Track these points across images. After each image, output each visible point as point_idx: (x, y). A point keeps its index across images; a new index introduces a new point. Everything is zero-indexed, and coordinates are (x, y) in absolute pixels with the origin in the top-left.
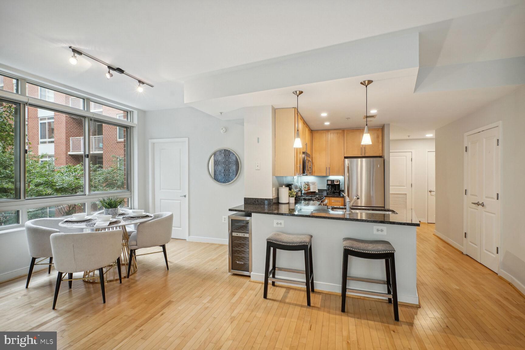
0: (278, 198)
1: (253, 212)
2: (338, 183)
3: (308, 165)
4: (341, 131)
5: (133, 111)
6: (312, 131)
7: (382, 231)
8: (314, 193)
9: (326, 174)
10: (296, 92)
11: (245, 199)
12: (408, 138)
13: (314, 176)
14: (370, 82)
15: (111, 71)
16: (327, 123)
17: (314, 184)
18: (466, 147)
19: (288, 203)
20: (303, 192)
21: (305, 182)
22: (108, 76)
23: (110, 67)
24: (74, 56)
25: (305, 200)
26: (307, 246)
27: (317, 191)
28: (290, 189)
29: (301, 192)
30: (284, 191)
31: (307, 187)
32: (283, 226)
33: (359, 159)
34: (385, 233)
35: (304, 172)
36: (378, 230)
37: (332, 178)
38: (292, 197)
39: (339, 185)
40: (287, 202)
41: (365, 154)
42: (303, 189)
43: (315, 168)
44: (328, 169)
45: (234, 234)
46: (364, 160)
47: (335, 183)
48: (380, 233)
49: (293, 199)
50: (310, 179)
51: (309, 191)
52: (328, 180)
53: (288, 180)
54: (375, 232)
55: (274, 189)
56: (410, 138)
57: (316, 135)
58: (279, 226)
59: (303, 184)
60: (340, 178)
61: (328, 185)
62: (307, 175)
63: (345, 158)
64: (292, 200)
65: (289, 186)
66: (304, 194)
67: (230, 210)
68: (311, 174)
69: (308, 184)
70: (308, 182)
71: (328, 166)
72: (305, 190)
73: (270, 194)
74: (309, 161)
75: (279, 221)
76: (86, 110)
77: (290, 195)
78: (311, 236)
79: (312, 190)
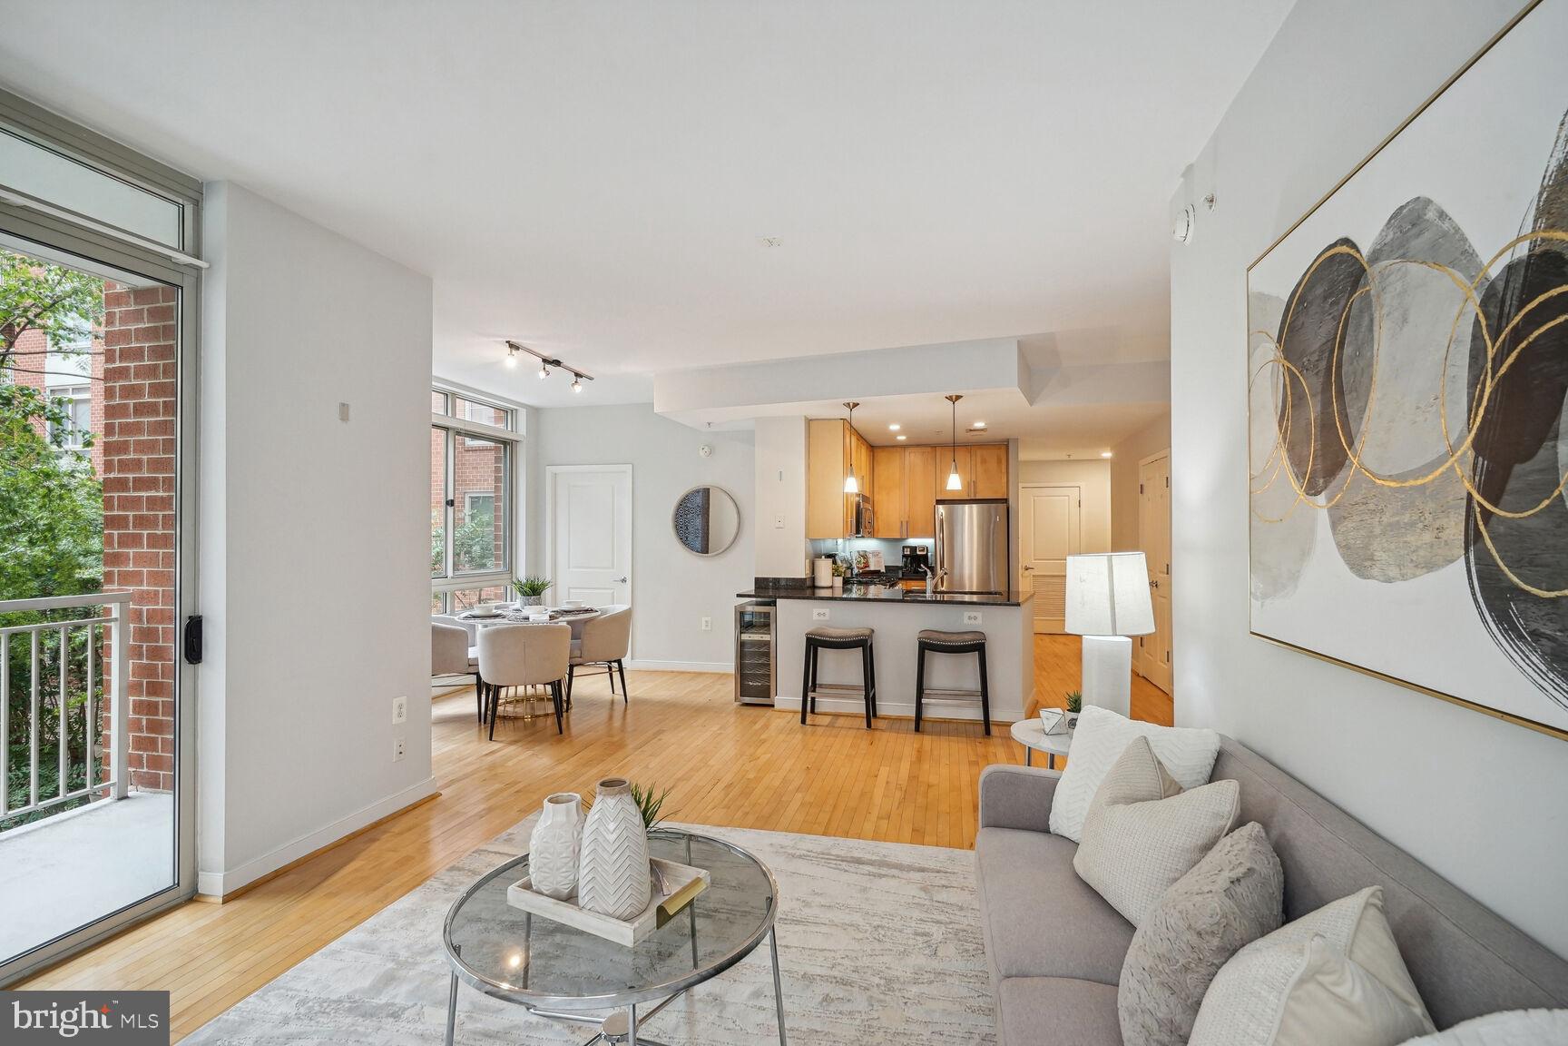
0: (813, 579)
1: (780, 597)
2: (925, 553)
3: (866, 516)
4: (929, 449)
5: (516, 410)
6: (872, 447)
7: (975, 618)
8: (877, 572)
9: (901, 532)
10: (849, 404)
11: (757, 580)
12: (1067, 458)
13: (877, 539)
14: (958, 397)
15: (549, 367)
16: (902, 438)
17: (876, 554)
18: (1142, 486)
19: (831, 587)
20: (856, 571)
21: (858, 552)
22: (542, 375)
23: (545, 361)
24: (511, 353)
25: (860, 583)
26: (867, 640)
27: (883, 570)
28: (834, 562)
29: (852, 570)
30: (825, 567)
31: (863, 561)
32: (827, 618)
33: (967, 507)
34: (979, 621)
35: (858, 532)
36: (970, 618)
37: (912, 542)
38: (838, 576)
39: (926, 557)
40: (830, 585)
41: (975, 496)
42: (854, 565)
43: (880, 523)
44: (905, 524)
45: (745, 637)
46: (975, 506)
47: (918, 553)
48: (972, 622)
49: (841, 579)
50: (868, 544)
51: (867, 569)
52: (904, 548)
53: (828, 546)
54: (966, 621)
55: (808, 561)
56: (1072, 458)
57: (881, 455)
58: (822, 618)
59: (855, 555)
60: (928, 542)
61: (904, 556)
62: (863, 537)
63: (939, 502)
64: (839, 582)
65: (831, 556)
66: (857, 575)
67: (739, 596)
68: (872, 535)
69: (864, 555)
70: (865, 552)
71: (907, 519)
72: (858, 568)
73: (801, 572)
74: (867, 509)
75: (822, 611)
76: (450, 414)
77: (836, 573)
78: (873, 631)
79: (872, 568)
